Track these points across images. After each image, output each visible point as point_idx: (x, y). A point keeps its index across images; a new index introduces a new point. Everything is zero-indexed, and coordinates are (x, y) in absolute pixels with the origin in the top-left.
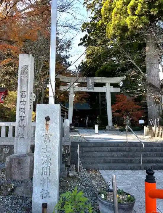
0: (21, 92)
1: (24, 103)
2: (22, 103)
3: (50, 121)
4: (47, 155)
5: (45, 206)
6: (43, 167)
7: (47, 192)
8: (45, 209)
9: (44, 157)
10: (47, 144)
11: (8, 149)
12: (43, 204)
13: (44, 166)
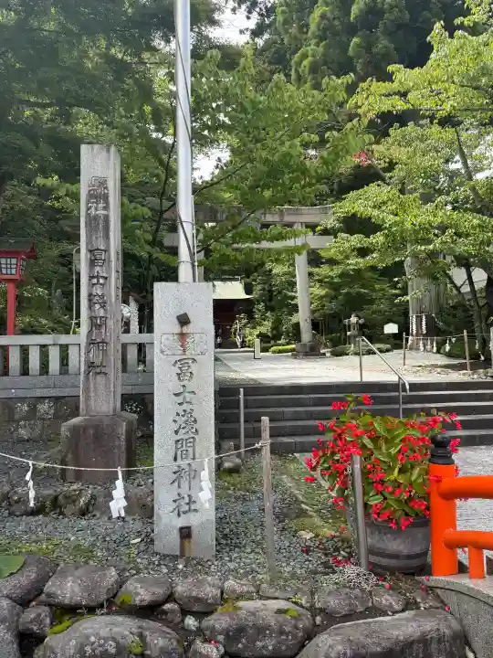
0: (91, 251)
1: (101, 281)
2: (95, 281)
3: (191, 326)
4: (185, 411)
5: (186, 533)
6: (178, 441)
7: (190, 500)
8: (186, 542)
9: (178, 414)
10: (185, 383)
11: (50, 407)
12: (181, 529)
13: (178, 437)
